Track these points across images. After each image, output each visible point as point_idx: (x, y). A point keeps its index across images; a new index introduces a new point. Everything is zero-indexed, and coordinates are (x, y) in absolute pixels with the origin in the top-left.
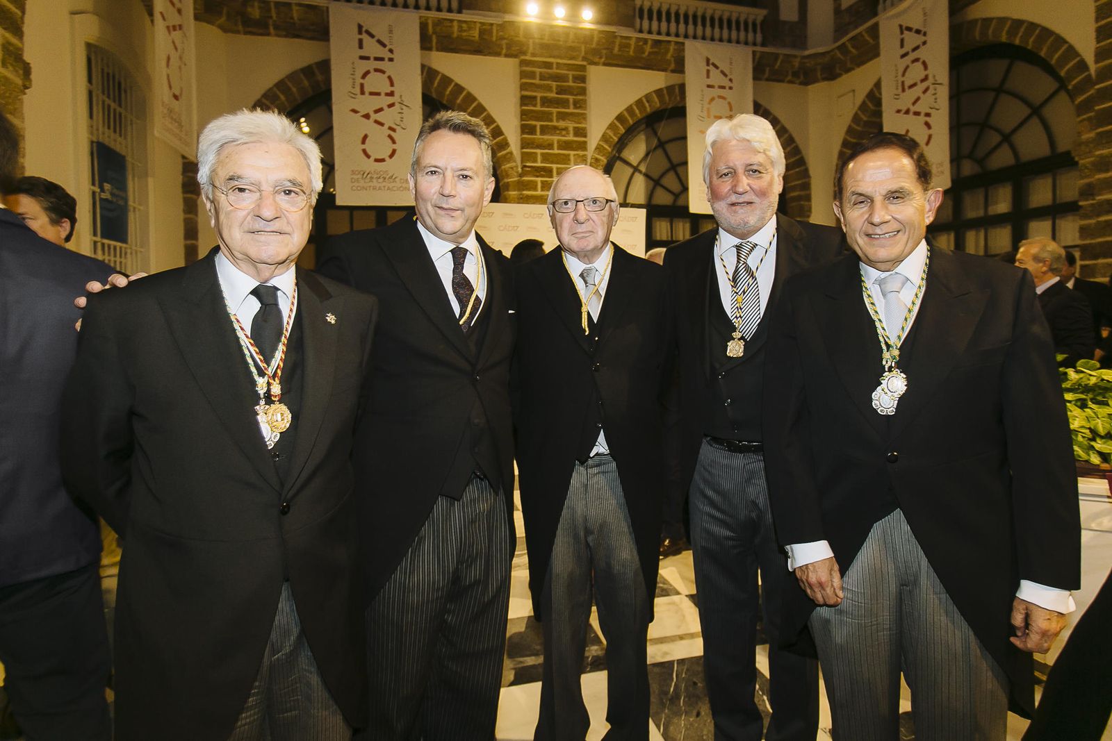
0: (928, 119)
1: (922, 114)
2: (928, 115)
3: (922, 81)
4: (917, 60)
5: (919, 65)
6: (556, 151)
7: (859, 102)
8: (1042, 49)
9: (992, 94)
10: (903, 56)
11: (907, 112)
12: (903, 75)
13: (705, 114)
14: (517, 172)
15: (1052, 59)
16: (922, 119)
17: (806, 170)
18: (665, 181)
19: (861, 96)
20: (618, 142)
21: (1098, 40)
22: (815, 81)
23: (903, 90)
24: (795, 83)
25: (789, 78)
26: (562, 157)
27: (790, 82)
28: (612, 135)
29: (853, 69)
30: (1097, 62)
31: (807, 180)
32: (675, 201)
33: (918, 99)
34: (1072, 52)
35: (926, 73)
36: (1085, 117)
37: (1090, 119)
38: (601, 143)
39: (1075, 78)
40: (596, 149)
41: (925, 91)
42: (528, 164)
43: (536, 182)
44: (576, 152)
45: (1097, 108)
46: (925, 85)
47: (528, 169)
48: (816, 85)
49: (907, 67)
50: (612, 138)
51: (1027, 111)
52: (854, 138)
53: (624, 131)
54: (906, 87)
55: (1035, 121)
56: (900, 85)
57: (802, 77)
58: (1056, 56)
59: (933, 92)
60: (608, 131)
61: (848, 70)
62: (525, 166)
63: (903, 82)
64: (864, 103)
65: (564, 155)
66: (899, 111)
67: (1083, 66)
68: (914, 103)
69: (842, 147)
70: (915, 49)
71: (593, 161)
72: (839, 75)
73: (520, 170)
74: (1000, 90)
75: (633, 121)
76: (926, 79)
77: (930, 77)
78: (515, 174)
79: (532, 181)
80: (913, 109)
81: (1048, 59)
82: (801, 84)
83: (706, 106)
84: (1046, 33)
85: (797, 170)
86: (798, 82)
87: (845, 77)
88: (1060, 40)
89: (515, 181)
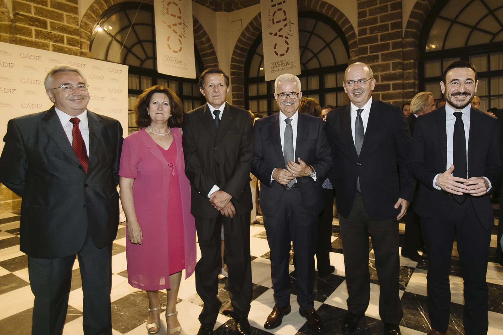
0: (286, 39)
1: (284, 37)
2: (287, 38)
3: (284, 20)
4: (281, 9)
5: (282, 12)
6: (49, 8)
7: (245, 26)
8: (335, 17)
9: (308, 35)
10: (273, 6)
11: (276, 35)
12: (273, 16)
13: (165, 11)
14: (9, 17)
15: (339, 22)
16: (284, 39)
17: (216, 58)
18: (134, 50)
19: (246, 24)
20: (102, 14)
21: (359, 18)
22: (220, 10)
23: (274, 23)
24: (210, 8)
25: (208, 4)
26: (55, 14)
27: (208, 7)
28: (98, 8)
29: (241, 8)
30: (359, 26)
31: (217, 64)
32: (142, 64)
33: (281, 29)
34: (347, 21)
35: (285, 17)
36: (354, 49)
37: (355, 51)
38: (89, 12)
39: (349, 33)
40: (84, 15)
41: (285, 26)
42: (21, 13)
43: (31, 30)
44: (68, 14)
45: (359, 46)
46: (285, 22)
47: (21, 17)
48: (220, 12)
49: (275, 12)
50: (98, 10)
51: (325, 45)
52: (242, 45)
53: (107, 9)
54: (275, 22)
55: (327, 49)
56: (271, 20)
57: (214, 6)
58: (341, 22)
59: (290, 27)
60: (94, 5)
61: (238, 9)
62: (18, 14)
63: (273, 19)
64: (247, 27)
65: (58, 13)
66: (271, 34)
67: (351, 28)
68: (279, 31)
69: (235, 48)
70: (279, 4)
71: (83, 24)
72: (233, 10)
73: (11, 16)
74: (312, 33)
75: (114, 2)
76: (285, 19)
77: (288, 19)
78: (6, 18)
79: (25, 28)
80: (279, 34)
81: (337, 22)
82: (213, 9)
83: (166, 6)
84: (336, 10)
85: (212, 57)
86: (211, 8)
87: (236, 12)
88: (342, 15)
89: (7, 24)
